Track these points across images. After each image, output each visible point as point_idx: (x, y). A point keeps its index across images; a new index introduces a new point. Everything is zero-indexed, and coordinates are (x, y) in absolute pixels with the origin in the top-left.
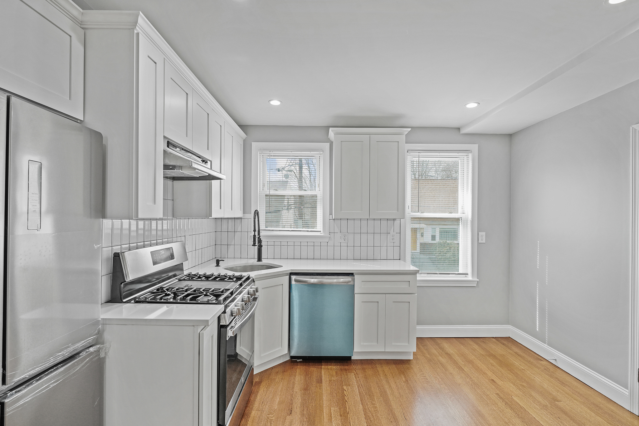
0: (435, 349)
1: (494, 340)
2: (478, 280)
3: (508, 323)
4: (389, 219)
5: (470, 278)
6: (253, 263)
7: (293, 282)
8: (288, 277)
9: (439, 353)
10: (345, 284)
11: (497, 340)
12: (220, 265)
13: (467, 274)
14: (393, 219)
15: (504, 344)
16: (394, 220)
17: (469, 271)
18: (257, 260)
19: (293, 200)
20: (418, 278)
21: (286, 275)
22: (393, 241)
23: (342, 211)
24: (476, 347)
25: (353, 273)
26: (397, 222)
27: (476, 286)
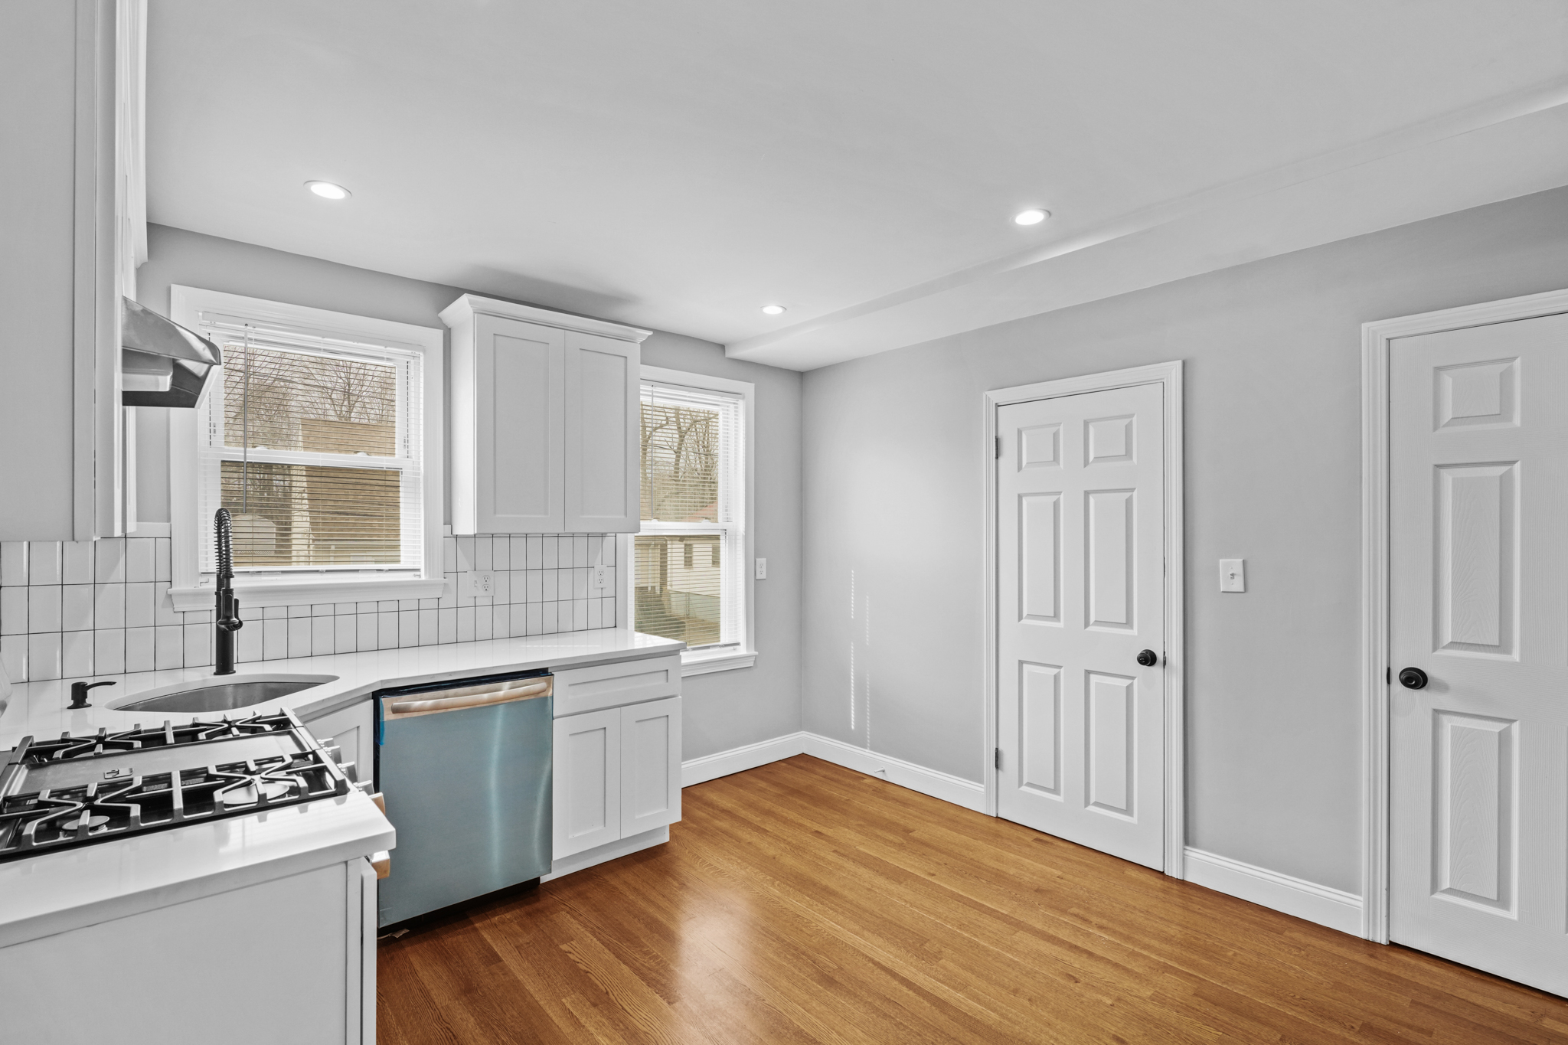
0: (698, 809)
1: (783, 764)
2: (757, 653)
3: (799, 726)
4: (592, 533)
5: (742, 651)
6: (204, 681)
7: (387, 716)
8: (371, 702)
9: (709, 814)
10: (532, 697)
11: (789, 764)
12: (88, 701)
13: (738, 644)
14: (599, 533)
15: (801, 768)
16: (603, 535)
17: (741, 637)
18: (214, 669)
19: (305, 479)
20: (684, 661)
21: (365, 698)
22: (601, 586)
23: (498, 516)
24: (762, 784)
25: (547, 668)
26: (609, 541)
27: (752, 665)
